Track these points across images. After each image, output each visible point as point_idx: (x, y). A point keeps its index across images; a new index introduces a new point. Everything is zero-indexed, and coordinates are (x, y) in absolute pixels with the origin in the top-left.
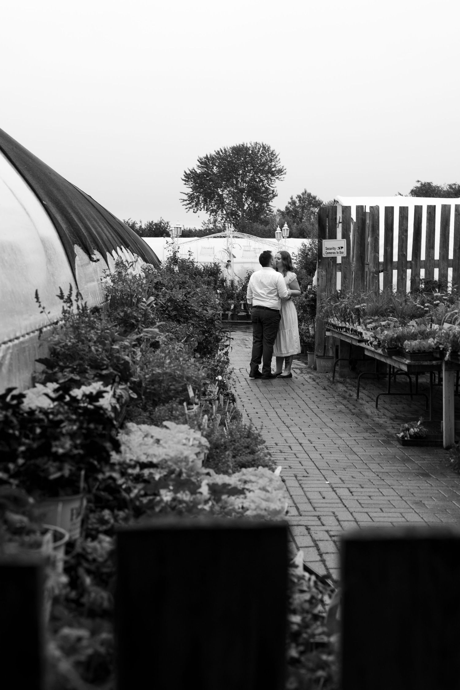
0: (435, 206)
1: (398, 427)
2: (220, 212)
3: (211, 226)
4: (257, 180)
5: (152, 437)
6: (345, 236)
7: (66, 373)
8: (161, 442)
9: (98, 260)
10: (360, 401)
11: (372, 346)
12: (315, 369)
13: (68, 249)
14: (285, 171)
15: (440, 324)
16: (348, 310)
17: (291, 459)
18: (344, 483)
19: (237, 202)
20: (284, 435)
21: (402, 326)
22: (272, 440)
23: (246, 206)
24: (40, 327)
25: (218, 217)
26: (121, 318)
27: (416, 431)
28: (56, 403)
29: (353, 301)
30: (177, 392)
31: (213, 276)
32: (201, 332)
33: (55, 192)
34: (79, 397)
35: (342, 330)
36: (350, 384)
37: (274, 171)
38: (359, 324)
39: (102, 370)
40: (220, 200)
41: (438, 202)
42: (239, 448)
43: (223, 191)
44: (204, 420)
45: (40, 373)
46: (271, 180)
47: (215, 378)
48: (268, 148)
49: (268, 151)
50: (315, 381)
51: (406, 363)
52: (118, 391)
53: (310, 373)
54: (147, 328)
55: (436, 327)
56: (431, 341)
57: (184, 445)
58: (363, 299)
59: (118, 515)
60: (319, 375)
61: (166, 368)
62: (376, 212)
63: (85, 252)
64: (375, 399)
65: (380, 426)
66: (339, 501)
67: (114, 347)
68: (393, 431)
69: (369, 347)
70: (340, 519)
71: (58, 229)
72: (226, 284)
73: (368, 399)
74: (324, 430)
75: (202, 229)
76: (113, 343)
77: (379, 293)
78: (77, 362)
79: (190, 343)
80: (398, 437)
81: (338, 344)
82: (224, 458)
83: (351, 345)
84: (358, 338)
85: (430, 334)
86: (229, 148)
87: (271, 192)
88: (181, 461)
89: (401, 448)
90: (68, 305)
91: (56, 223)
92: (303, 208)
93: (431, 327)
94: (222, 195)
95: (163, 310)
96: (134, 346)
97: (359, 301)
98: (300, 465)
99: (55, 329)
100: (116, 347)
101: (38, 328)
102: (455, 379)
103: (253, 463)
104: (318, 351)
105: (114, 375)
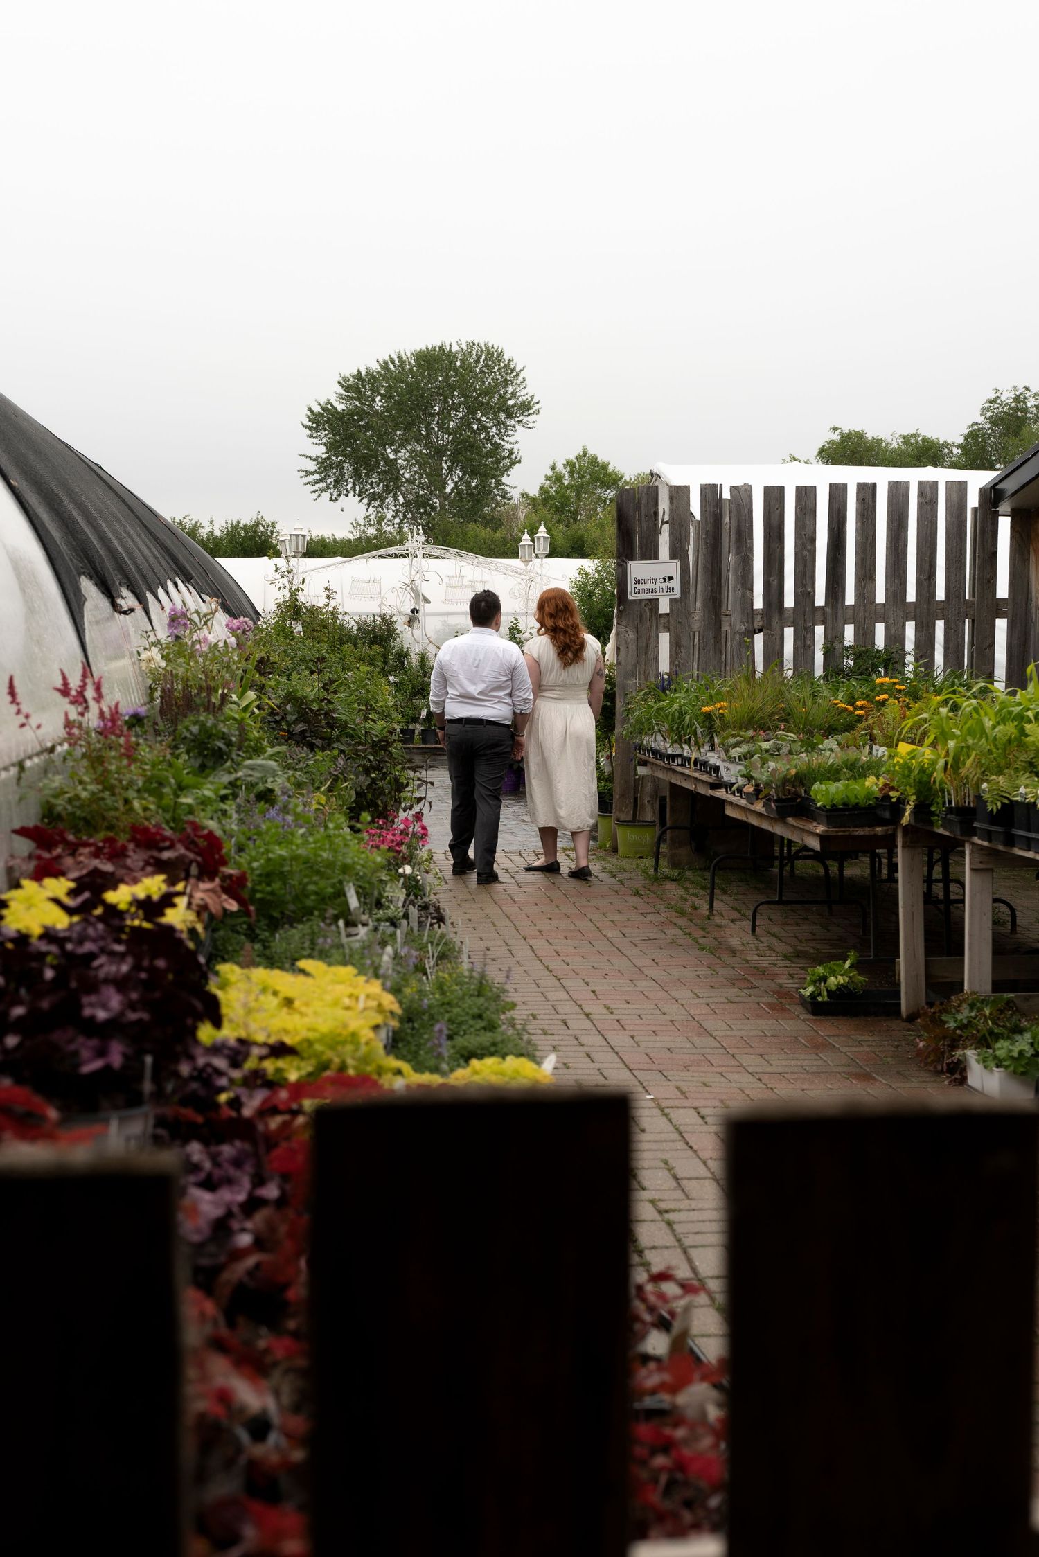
0: (874, 485)
1: (802, 974)
2: (390, 499)
3: (372, 531)
4: (475, 427)
5: (275, 993)
6: (677, 551)
7: (82, 858)
8: (297, 1004)
9: (132, 610)
10: (717, 920)
11: (741, 796)
12: (615, 850)
13: (68, 587)
14: (537, 406)
15: (889, 745)
16: (687, 718)
17: (568, 1049)
18: (687, 1098)
19: (429, 475)
20: (549, 995)
21: (806, 751)
22: (525, 1007)
23: (450, 485)
24: (20, 758)
25: (386, 511)
26: (192, 737)
27: (842, 981)
28: (76, 919)
29: (697, 698)
30: (323, 899)
31: (379, 644)
32: (361, 769)
33: (32, 458)
34: (122, 906)
35: (673, 761)
36: (693, 883)
37: (513, 406)
38: (713, 749)
39: (161, 850)
40: (390, 472)
41: (882, 477)
42: (460, 1019)
43: (396, 452)
44: (385, 958)
45: (23, 859)
46: (506, 427)
47: (397, 870)
48: (499, 356)
49: (499, 361)
50: (614, 876)
51: (818, 831)
52: (198, 895)
53: (604, 860)
54: (250, 758)
55: (880, 751)
56: (870, 781)
57: (348, 1008)
58: (719, 692)
59: (219, 1154)
60: (624, 863)
61: (297, 846)
62: (745, 499)
63: (103, 593)
64: (749, 913)
65: (762, 973)
66: (677, 1136)
67: (183, 800)
68: (790, 984)
69: (735, 799)
70: (680, 1175)
71: (46, 542)
72: (409, 663)
73: (735, 915)
74: (638, 983)
75: (351, 537)
76: (179, 793)
77: (754, 679)
78: (102, 835)
79: (339, 794)
80: (802, 996)
81: (664, 794)
82: (428, 1040)
83: (694, 796)
84: (710, 780)
85: (869, 768)
86: (409, 355)
87: (506, 453)
88: (344, 1043)
89: (808, 1020)
90: (80, 709)
91: (39, 528)
92: (579, 489)
93: (870, 753)
94: (396, 460)
95: (276, 722)
96: (224, 798)
97: (711, 696)
98: (588, 1060)
99: (50, 762)
100: (187, 800)
101: (15, 760)
102: (926, 868)
103: (492, 1049)
104: (620, 811)
105: (187, 861)
